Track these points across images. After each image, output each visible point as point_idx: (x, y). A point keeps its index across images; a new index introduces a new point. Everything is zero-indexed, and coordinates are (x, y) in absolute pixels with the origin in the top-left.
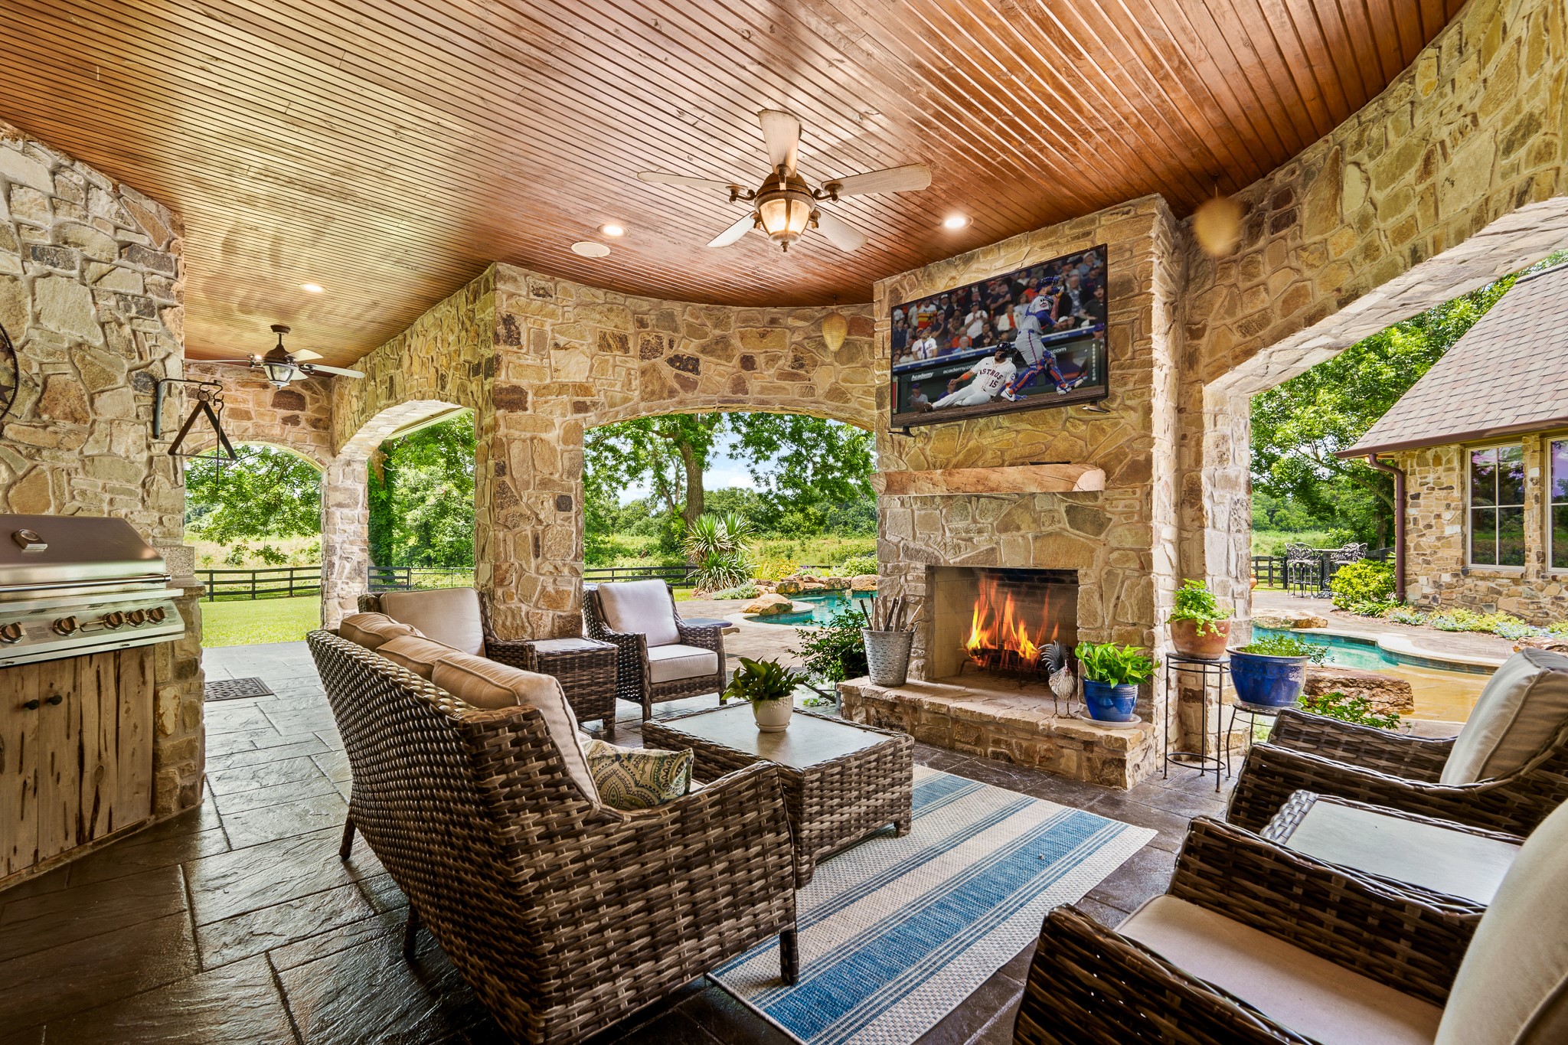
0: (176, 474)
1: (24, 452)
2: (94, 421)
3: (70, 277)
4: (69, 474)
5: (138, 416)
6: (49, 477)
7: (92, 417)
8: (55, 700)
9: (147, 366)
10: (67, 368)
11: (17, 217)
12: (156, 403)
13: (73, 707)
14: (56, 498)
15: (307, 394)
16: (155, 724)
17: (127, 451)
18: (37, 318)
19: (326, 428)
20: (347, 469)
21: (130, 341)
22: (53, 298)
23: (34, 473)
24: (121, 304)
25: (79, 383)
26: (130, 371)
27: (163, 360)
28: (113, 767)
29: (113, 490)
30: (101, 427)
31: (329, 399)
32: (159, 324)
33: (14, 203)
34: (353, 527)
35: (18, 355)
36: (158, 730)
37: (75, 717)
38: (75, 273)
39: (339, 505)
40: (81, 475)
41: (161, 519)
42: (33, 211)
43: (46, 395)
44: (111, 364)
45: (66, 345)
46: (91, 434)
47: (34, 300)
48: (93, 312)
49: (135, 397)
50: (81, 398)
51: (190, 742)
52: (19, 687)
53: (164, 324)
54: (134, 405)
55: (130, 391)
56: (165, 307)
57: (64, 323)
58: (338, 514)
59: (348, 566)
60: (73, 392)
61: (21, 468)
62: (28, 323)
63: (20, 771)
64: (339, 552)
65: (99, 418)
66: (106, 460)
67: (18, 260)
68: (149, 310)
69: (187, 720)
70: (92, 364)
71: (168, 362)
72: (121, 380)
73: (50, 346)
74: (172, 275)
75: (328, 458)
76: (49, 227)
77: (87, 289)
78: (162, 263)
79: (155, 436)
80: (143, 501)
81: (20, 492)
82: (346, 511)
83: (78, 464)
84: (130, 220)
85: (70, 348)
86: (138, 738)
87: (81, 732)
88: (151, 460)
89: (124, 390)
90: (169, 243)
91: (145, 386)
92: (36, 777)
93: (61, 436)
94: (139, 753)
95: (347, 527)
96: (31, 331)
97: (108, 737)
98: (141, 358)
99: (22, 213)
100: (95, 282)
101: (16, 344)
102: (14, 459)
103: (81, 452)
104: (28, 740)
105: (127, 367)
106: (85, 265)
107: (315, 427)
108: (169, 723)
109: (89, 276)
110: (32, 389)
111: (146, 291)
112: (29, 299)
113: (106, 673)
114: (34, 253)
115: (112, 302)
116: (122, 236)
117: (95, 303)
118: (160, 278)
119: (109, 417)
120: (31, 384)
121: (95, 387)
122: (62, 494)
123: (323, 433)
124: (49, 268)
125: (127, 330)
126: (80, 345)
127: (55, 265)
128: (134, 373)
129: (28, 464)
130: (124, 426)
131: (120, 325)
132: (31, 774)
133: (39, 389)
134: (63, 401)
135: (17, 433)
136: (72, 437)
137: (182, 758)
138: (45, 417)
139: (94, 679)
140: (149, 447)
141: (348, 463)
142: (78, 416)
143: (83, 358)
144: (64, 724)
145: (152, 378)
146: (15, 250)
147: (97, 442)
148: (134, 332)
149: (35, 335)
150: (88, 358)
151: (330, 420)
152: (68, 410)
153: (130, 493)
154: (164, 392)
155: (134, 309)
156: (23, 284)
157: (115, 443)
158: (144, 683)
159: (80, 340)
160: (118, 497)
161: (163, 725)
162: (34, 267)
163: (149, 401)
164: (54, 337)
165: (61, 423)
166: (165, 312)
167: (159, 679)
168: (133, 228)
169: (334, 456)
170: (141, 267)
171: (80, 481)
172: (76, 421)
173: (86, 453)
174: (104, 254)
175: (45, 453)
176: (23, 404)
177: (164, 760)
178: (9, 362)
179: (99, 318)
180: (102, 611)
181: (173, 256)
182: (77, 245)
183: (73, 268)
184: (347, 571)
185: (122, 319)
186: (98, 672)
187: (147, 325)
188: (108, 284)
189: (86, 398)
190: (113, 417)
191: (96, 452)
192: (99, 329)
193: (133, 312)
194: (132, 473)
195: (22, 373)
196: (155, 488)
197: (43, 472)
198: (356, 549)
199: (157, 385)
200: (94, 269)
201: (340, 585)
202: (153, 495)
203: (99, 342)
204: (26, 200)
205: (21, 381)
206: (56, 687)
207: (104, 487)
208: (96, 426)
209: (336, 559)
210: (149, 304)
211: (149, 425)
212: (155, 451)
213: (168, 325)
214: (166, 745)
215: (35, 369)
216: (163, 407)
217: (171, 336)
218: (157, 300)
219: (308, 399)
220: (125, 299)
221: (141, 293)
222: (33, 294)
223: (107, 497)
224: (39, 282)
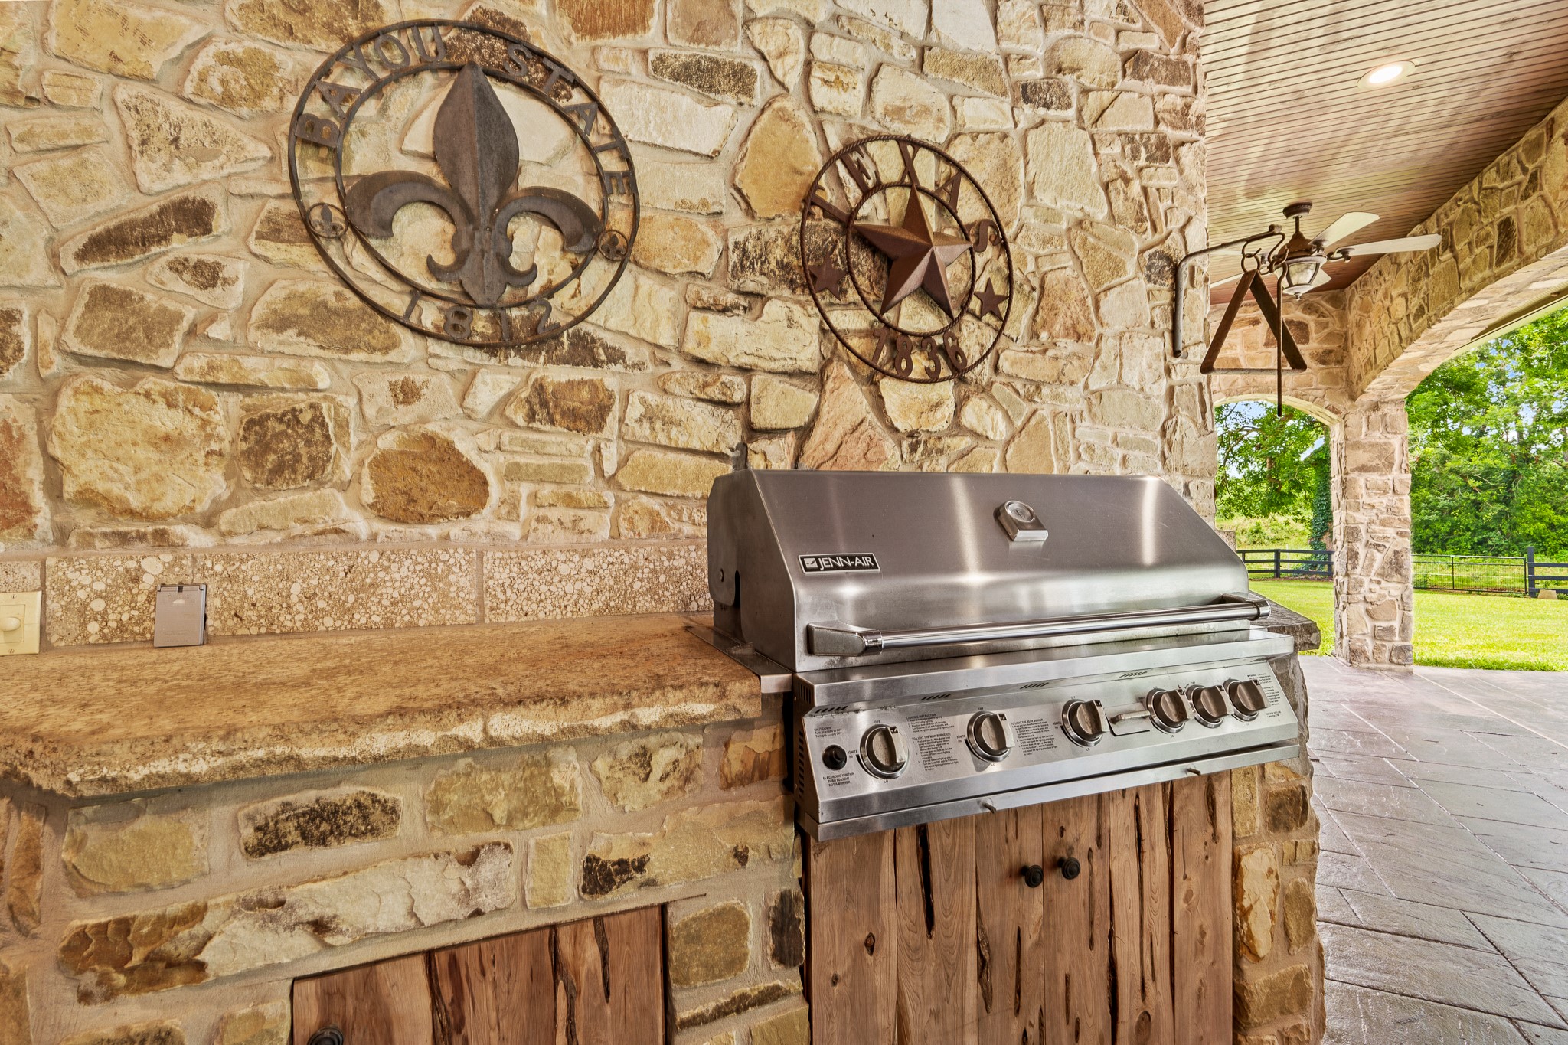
0: (1204, 412)
1: (1022, 392)
2: (1100, 337)
3: (1065, 121)
4: (1073, 421)
5: (1152, 323)
6: (1050, 426)
7: (1098, 330)
8: (1067, 868)
9: (1163, 241)
10: (1067, 260)
11: (1005, 45)
12: (1175, 300)
13: (1098, 881)
14: (1059, 459)
15: (1310, 320)
16: (1235, 929)
17: (1142, 379)
18: (1030, 193)
19: (1339, 362)
20: (1373, 416)
21: (1141, 206)
22: (1048, 154)
23: (1033, 421)
24: (1128, 148)
25: (1081, 279)
26: (1142, 252)
27: (1182, 230)
28: (1166, 1015)
29: (1125, 444)
30: (1109, 345)
31: (1343, 319)
32: (1175, 171)
33: (1001, 25)
34: (1385, 500)
35: (1012, 247)
36: (1242, 946)
37: (1102, 903)
38: (1071, 113)
39: (1363, 469)
40: (1087, 422)
41: (1186, 486)
42: (1022, 31)
43: (1043, 303)
44: (1118, 245)
45: (1064, 226)
46: (1097, 356)
47: (1026, 164)
48: (1094, 168)
49: (1149, 293)
50: (1083, 302)
51: (1299, 978)
52: (1011, 833)
53: (1181, 173)
54: (1148, 307)
55: (1142, 285)
56: (1183, 144)
57: (1060, 191)
58: (1361, 482)
59: (1379, 556)
60: (1075, 294)
61: (1019, 415)
62: (1022, 200)
63: (1017, 1011)
64: (1364, 536)
65: (1107, 331)
66: (1116, 395)
67: (1007, 107)
68: (1163, 152)
69: (1293, 925)
70: (1095, 248)
71: (1188, 231)
72: (1131, 268)
73: (1046, 231)
74: (1188, 89)
75: (1344, 404)
76: (1040, 53)
77: (1086, 135)
78: (1178, 73)
79: (1176, 353)
80: (1164, 458)
81: (1018, 451)
82: (1373, 477)
83: (1082, 405)
84: (1134, 15)
85: (1069, 230)
86: (1208, 959)
87: (1111, 935)
88: (1171, 391)
89: (1135, 283)
90: (1185, 38)
91: (1160, 275)
92: (1041, 1025)
93: (1063, 362)
94: (1210, 993)
95: (1375, 500)
96: (1025, 210)
97: (1157, 949)
98: (1155, 229)
99: (1010, 38)
100: (1095, 123)
101: (1009, 233)
102: (1011, 403)
103: (1086, 387)
104: (1028, 943)
105: (1137, 247)
106: (1083, 100)
107: (1323, 362)
108: (1261, 930)
109: (1088, 115)
110: (1028, 296)
111: (1157, 123)
112: (1022, 161)
113: (1150, 811)
114: (1027, 93)
115: (1116, 149)
116: (1127, 44)
117: (1096, 154)
118: (1175, 96)
119: (1119, 327)
120: (1027, 288)
121: (1100, 283)
122: (1066, 452)
123: (1335, 369)
124: (1042, 111)
125: (1135, 189)
126: (1080, 223)
127: (1047, 106)
128: (1146, 255)
129: (1027, 408)
130: (1136, 340)
131: (1127, 181)
132: (1034, 1018)
133: (1036, 295)
134: (1063, 309)
135: (1014, 363)
136: (1076, 362)
137: (1285, 1012)
138: (1044, 335)
139: (1131, 822)
140: (1168, 371)
141: (1375, 407)
142: (1081, 330)
143: (1085, 241)
144: (1083, 914)
145: (1169, 259)
146: (1004, 94)
147: (1105, 368)
148: (1145, 190)
149: (1029, 215)
150: (1091, 239)
151: (1346, 349)
152: (1069, 323)
153: (1146, 446)
154: (1185, 282)
155: (1143, 155)
156: (1014, 141)
157: (1126, 369)
158: (1215, 837)
159: (1080, 215)
160: (1133, 454)
161: (1250, 936)
162: (1027, 113)
163: (1165, 297)
164: (1051, 217)
165: (1062, 342)
166: (1183, 150)
167: (1240, 831)
168: (1138, 26)
169: (1353, 398)
170: (1151, 86)
171: (1086, 430)
172: (1079, 337)
173: (1092, 387)
174: (1105, 77)
175: (1045, 390)
176: (1019, 319)
177: (1254, 1016)
178: (1003, 259)
179: (1101, 177)
180: (1145, 685)
181: (1189, 58)
182: (1072, 70)
183: (1068, 106)
184: (1377, 564)
185: (1130, 174)
186: (1137, 808)
187: (1162, 176)
188: (1112, 123)
189: (1090, 302)
190: (1122, 328)
191: (1104, 385)
192: (1101, 191)
193: (1142, 161)
194: (1148, 414)
195: (1016, 273)
196: (1178, 436)
197: (1043, 419)
198: (1390, 532)
199: (1176, 271)
200: (1094, 101)
201: (1367, 585)
202: (1176, 447)
203: (1101, 214)
204: (1013, 17)
205: (1016, 286)
206: (1069, 836)
207: (1115, 439)
208: (1103, 344)
209: (1359, 547)
210: (1162, 143)
211: (1167, 336)
212: (1176, 377)
213: (1187, 171)
214: (1257, 978)
215: (1031, 267)
216: (1184, 303)
217: (1191, 189)
218: (1173, 135)
219: (1312, 326)
220: (1132, 140)
221: (1151, 128)
222: (1026, 155)
223: (1119, 453)
224: (1032, 134)
